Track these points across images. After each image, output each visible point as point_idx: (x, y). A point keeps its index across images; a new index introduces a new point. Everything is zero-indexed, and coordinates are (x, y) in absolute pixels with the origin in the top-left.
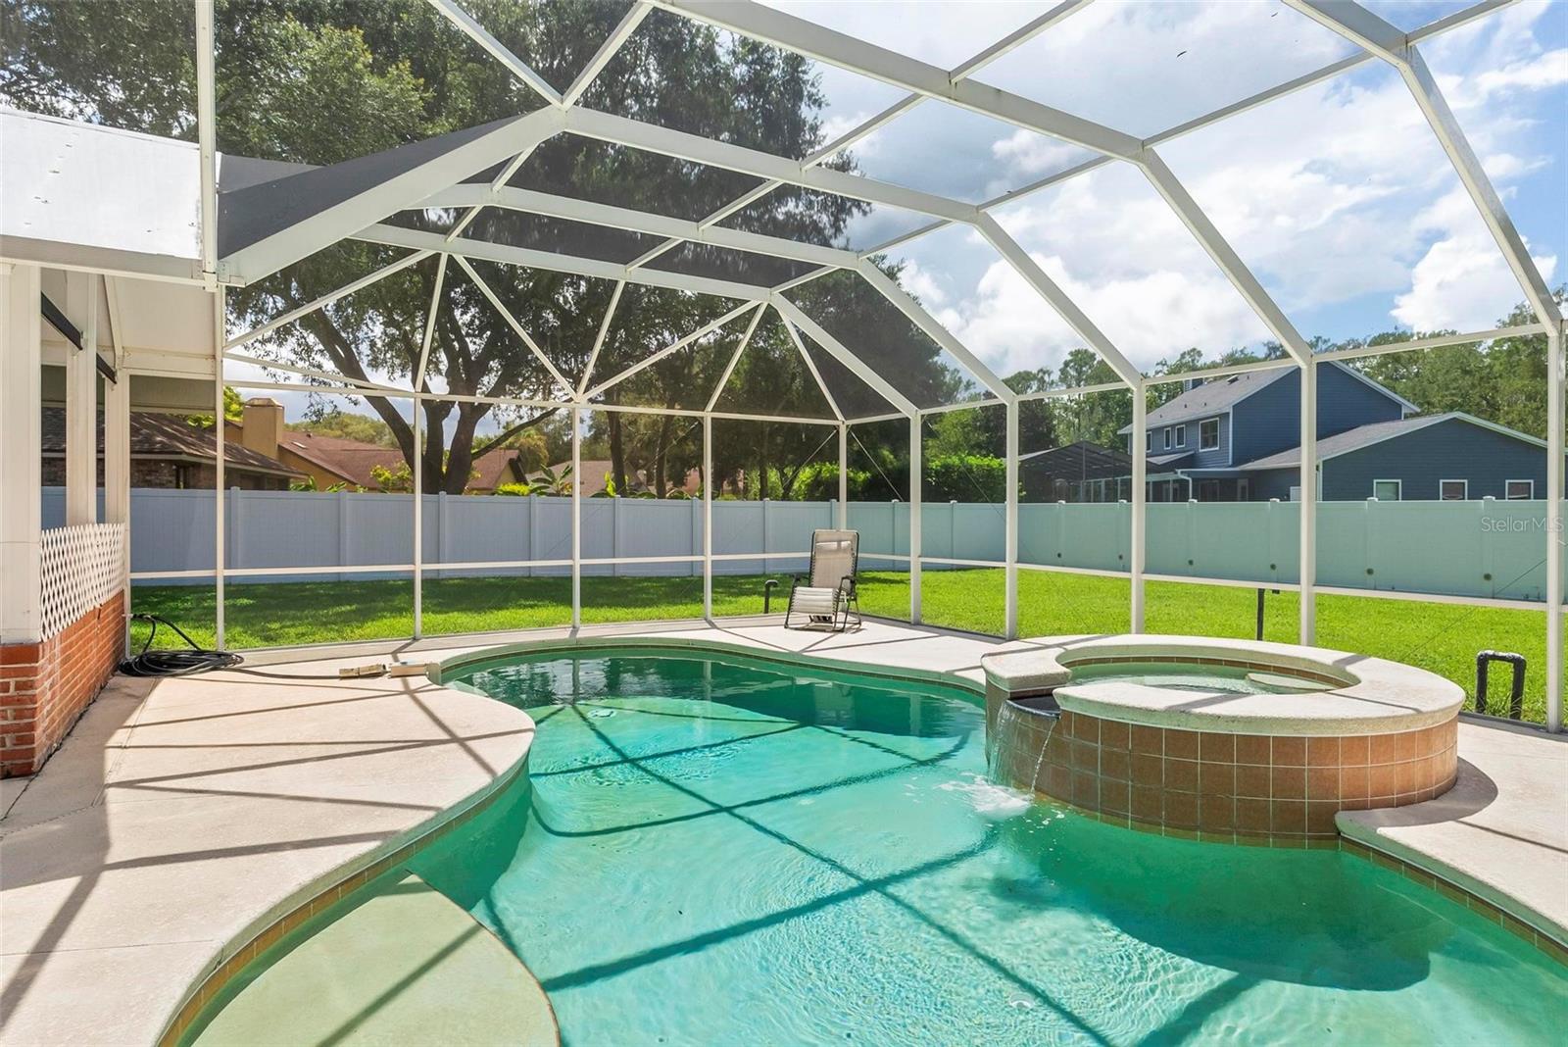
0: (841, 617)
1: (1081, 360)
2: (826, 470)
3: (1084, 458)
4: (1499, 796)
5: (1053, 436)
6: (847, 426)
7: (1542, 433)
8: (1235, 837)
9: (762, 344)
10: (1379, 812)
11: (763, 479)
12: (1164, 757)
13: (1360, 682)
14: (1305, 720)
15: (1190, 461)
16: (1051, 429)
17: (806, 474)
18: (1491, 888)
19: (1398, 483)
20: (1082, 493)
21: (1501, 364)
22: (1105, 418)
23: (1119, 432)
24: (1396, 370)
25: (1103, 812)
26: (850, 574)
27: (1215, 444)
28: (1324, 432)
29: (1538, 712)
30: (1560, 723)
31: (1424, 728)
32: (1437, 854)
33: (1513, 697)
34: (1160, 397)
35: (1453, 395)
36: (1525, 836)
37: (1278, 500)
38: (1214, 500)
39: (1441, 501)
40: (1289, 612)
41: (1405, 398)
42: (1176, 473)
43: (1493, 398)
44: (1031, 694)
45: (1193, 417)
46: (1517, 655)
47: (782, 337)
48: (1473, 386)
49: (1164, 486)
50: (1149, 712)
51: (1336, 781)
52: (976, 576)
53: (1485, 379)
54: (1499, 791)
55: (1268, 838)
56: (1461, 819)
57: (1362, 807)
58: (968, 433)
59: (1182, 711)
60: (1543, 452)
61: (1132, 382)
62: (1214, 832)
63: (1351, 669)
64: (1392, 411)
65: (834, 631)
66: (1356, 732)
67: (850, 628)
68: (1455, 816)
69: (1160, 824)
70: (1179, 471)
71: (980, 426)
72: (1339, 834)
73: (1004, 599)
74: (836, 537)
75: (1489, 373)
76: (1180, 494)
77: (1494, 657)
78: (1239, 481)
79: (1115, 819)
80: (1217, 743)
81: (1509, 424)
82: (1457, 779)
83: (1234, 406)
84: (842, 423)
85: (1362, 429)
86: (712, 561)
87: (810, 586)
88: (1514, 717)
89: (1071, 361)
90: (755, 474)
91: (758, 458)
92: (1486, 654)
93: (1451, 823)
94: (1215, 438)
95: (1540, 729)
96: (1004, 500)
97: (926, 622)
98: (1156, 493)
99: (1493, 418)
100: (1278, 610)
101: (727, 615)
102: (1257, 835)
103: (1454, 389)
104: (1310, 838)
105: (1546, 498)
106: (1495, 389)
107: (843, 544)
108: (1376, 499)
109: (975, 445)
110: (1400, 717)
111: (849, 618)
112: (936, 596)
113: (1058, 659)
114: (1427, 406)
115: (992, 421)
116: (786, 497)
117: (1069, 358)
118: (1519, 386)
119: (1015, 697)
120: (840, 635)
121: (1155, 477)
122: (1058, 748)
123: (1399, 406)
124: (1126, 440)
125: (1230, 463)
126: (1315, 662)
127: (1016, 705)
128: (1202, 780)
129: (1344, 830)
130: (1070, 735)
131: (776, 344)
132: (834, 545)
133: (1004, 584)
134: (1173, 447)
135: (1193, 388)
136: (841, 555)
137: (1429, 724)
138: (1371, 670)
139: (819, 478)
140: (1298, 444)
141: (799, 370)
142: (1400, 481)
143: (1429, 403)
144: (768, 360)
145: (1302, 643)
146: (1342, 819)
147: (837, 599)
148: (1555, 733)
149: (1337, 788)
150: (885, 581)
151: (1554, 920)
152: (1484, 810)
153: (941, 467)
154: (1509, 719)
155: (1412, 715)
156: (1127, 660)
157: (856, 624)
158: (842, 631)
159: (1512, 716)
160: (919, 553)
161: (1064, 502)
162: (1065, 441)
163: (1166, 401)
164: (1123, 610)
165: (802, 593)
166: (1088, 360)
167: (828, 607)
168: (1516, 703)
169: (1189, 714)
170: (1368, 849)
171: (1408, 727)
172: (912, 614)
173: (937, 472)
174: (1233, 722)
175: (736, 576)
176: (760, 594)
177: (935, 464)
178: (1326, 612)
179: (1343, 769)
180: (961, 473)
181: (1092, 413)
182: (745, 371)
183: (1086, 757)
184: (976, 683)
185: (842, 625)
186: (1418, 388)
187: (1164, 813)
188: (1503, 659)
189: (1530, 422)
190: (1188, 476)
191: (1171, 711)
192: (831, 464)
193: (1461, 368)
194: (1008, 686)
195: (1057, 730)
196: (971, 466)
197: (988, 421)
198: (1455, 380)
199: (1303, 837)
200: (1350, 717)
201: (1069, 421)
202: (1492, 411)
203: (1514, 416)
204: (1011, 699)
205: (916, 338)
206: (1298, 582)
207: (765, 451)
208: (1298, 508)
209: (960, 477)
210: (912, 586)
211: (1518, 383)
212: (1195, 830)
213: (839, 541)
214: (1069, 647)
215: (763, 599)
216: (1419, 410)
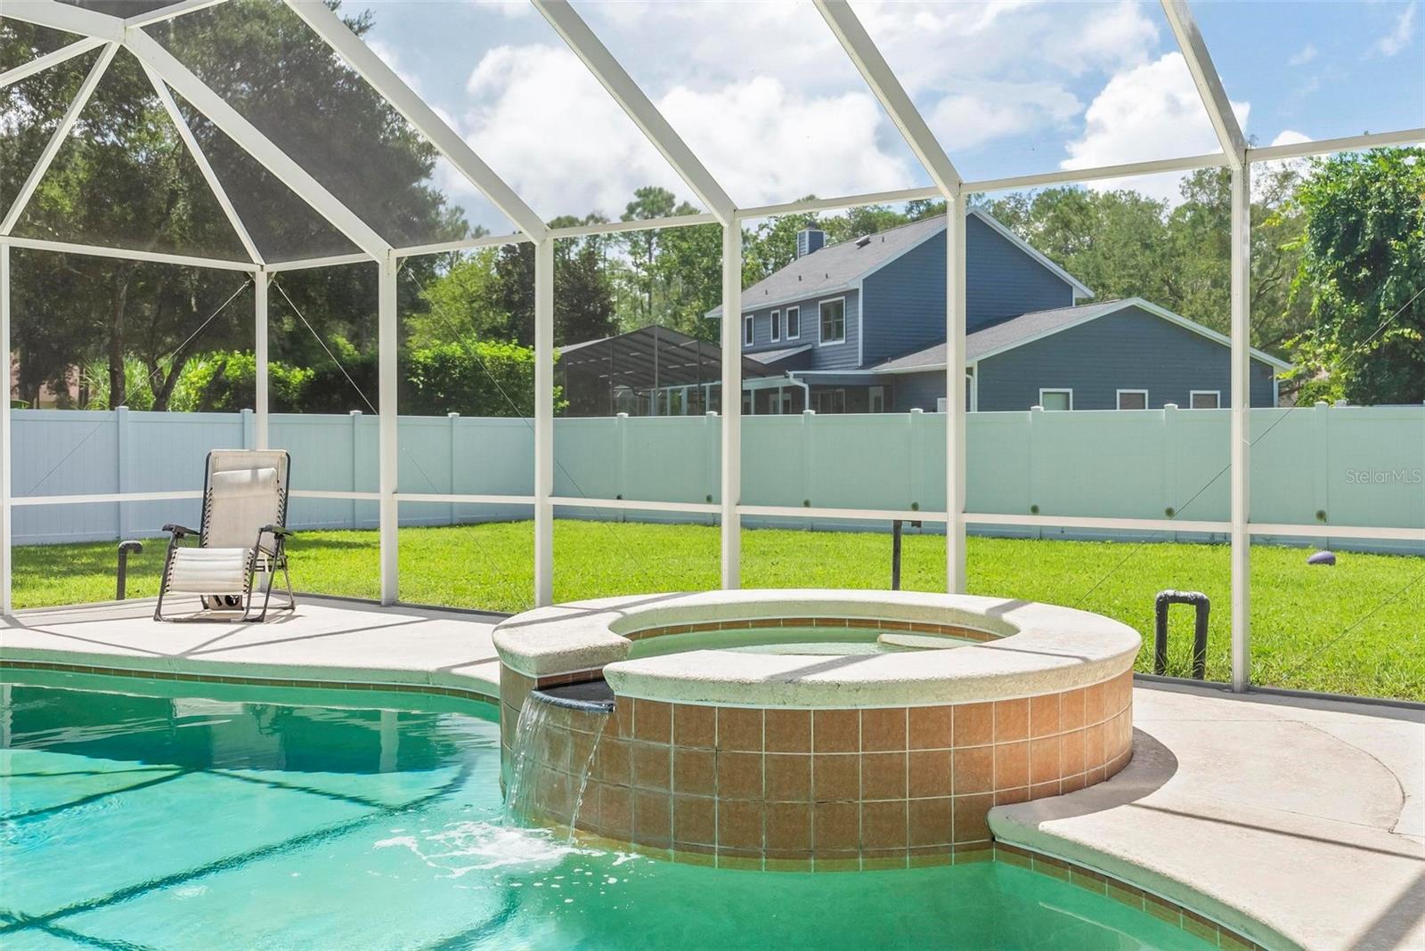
0: (258, 599)
1: (653, 203)
2: (234, 364)
3: (656, 352)
4: (1178, 770)
5: (610, 319)
6: (269, 274)
7: (1226, 329)
8: (861, 860)
9: (112, 137)
10: (1039, 804)
11: (116, 378)
12: (764, 753)
13: (1019, 632)
14: (950, 680)
15: (806, 360)
16: (607, 309)
17: (197, 371)
18: (1170, 880)
19: (1068, 394)
20: (653, 404)
21: (1185, 237)
22: (687, 295)
23: (707, 315)
24: (1066, 239)
25: (678, 847)
26: (274, 524)
27: (839, 336)
28: (977, 322)
29: (1222, 669)
30: (1246, 678)
31: (1094, 684)
32: (1109, 845)
33: (1195, 650)
34: (765, 265)
35: (1131, 276)
36: (1208, 814)
37: (921, 410)
38: (839, 410)
39: (1118, 410)
40: (935, 566)
41: (1076, 277)
42: (787, 377)
43: (1176, 282)
44: (571, 679)
45: (811, 295)
46: (1200, 594)
47: (151, 127)
48: (1154, 266)
49: (772, 397)
50: (744, 686)
51: (989, 765)
52: (489, 534)
53: (1167, 257)
54: (1179, 765)
55: (904, 856)
56: (1136, 802)
57: (1021, 798)
58: (478, 311)
59: (790, 681)
60: (1226, 351)
61: (723, 215)
62: (833, 856)
63: (1008, 617)
64: (1059, 295)
65: (246, 621)
66: (1013, 693)
67: (274, 616)
68: (1129, 799)
69: (758, 856)
70: (791, 374)
71: (497, 301)
72: (993, 839)
73: (533, 565)
74: (249, 462)
75: (1172, 248)
76: (794, 403)
77: (1175, 599)
78: (871, 389)
79: (694, 856)
80: (838, 725)
81: (1193, 318)
82: (1132, 754)
83: (864, 280)
84: (261, 269)
85: (1026, 318)
86: (13, 508)
87: (202, 546)
88: (1198, 677)
89: (638, 205)
90: (102, 372)
91: (107, 340)
92: (1166, 595)
93: (1124, 808)
94: (840, 326)
95: (1224, 689)
96: (530, 412)
97: (408, 601)
98: (758, 403)
99: (1175, 308)
100: (921, 564)
101: (43, 604)
102: (890, 853)
103: (1133, 268)
104: (957, 849)
105: (1230, 407)
106: (1178, 270)
107: (263, 473)
108: (1042, 408)
109: (489, 331)
110: (1066, 668)
111: (273, 601)
112: (424, 563)
113: (613, 627)
114: (1102, 289)
115: (517, 291)
116: (160, 406)
117: (636, 199)
118: (1204, 267)
119: (547, 686)
120: (257, 626)
121: (755, 384)
122: (612, 756)
123: (1069, 288)
124: (715, 325)
125: (860, 364)
126: (965, 612)
127: (547, 697)
128: (816, 780)
129: (998, 833)
130: (629, 735)
131: (139, 139)
132: (246, 475)
133: (533, 543)
134: (783, 339)
135: (810, 252)
136: (258, 491)
137: (1100, 677)
138: (1032, 618)
139: (222, 377)
140: (942, 339)
141: (184, 185)
142: (1070, 391)
143: (1103, 286)
144: (124, 166)
145: (950, 591)
146: (999, 820)
147: (252, 567)
148: (1241, 692)
149: (989, 774)
150: (338, 545)
151: (1238, 908)
152: (1162, 788)
153: (434, 359)
154: (1190, 679)
155: (1079, 665)
156: (713, 627)
157: (285, 609)
158: (259, 620)
159: (1195, 675)
160: (394, 486)
161: (626, 415)
162: (626, 327)
163: (774, 270)
164: (710, 573)
165: (186, 557)
166: (663, 204)
167: (234, 580)
168: (1200, 658)
169: (798, 684)
170: (1027, 854)
171: (1076, 683)
172: (383, 591)
173: (426, 368)
174: (857, 690)
175: (63, 545)
176: (107, 572)
177: (422, 356)
178: (982, 564)
179: (996, 745)
180: (466, 368)
181: (669, 284)
182: (80, 182)
183: (654, 766)
184: (486, 682)
185: (259, 612)
186: (1091, 266)
187: (764, 837)
188: (1184, 600)
189: (1215, 314)
190: (804, 382)
191: (774, 683)
192: (244, 354)
193: (1141, 240)
194: (534, 668)
195: (611, 729)
196: (482, 358)
197: (511, 291)
198: (1133, 255)
199: (948, 850)
200: (1006, 673)
201: (635, 299)
202: (1175, 299)
203: (1197, 306)
204: (540, 689)
205: (390, 144)
206: (944, 510)
207: (120, 327)
208: (944, 424)
209: (463, 376)
210: (383, 550)
211: (1203, 264)
212: (807, 857)
213: (255, 468)
214: (629, 611)
215: (114, 580)
216: (1092, 294)
